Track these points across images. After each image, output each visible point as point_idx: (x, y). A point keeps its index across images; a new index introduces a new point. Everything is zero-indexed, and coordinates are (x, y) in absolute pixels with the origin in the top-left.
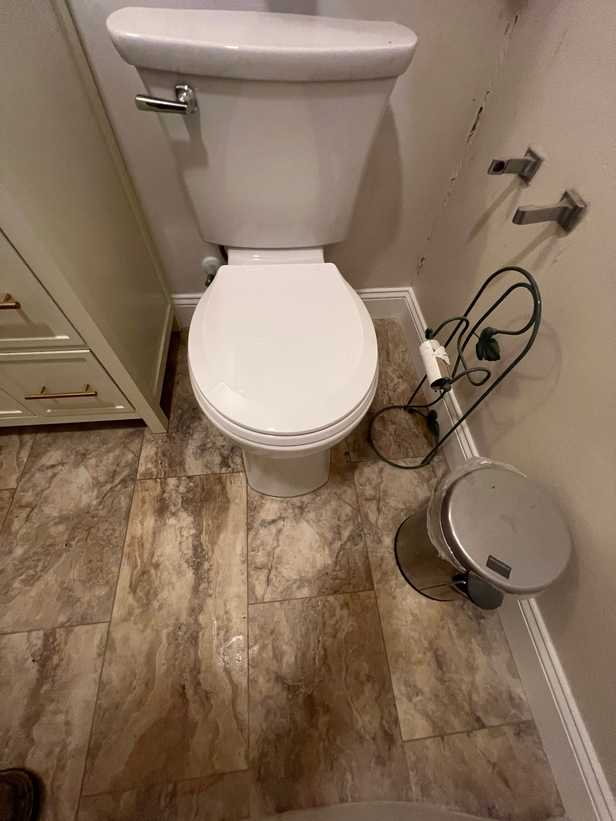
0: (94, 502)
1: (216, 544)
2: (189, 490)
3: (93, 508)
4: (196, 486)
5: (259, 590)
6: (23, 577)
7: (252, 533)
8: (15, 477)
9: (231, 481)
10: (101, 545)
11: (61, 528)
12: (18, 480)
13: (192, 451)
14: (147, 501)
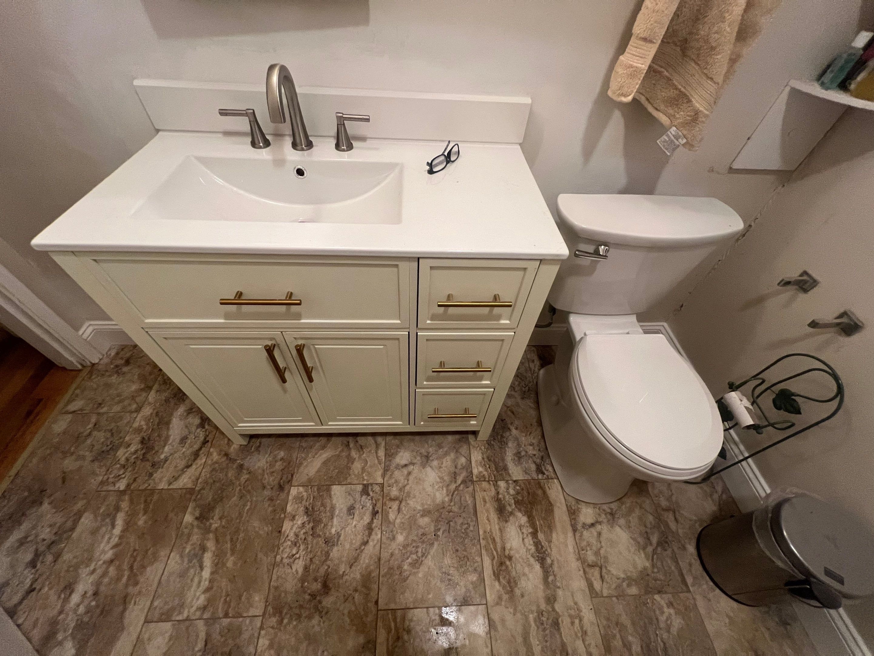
0: (447, 499)
1: (551, 541)
2: (518, 493)
3: (447, 504)
4: (522, 489)
5: (597, 585)
6: (410, 560)
7: (578, 535)
8: (380, 473)
9: (549, 487)
10: (462, 537)
11: (426, 520)
12: (383, 476)
13: (510, 458)
14: (487, 501)
